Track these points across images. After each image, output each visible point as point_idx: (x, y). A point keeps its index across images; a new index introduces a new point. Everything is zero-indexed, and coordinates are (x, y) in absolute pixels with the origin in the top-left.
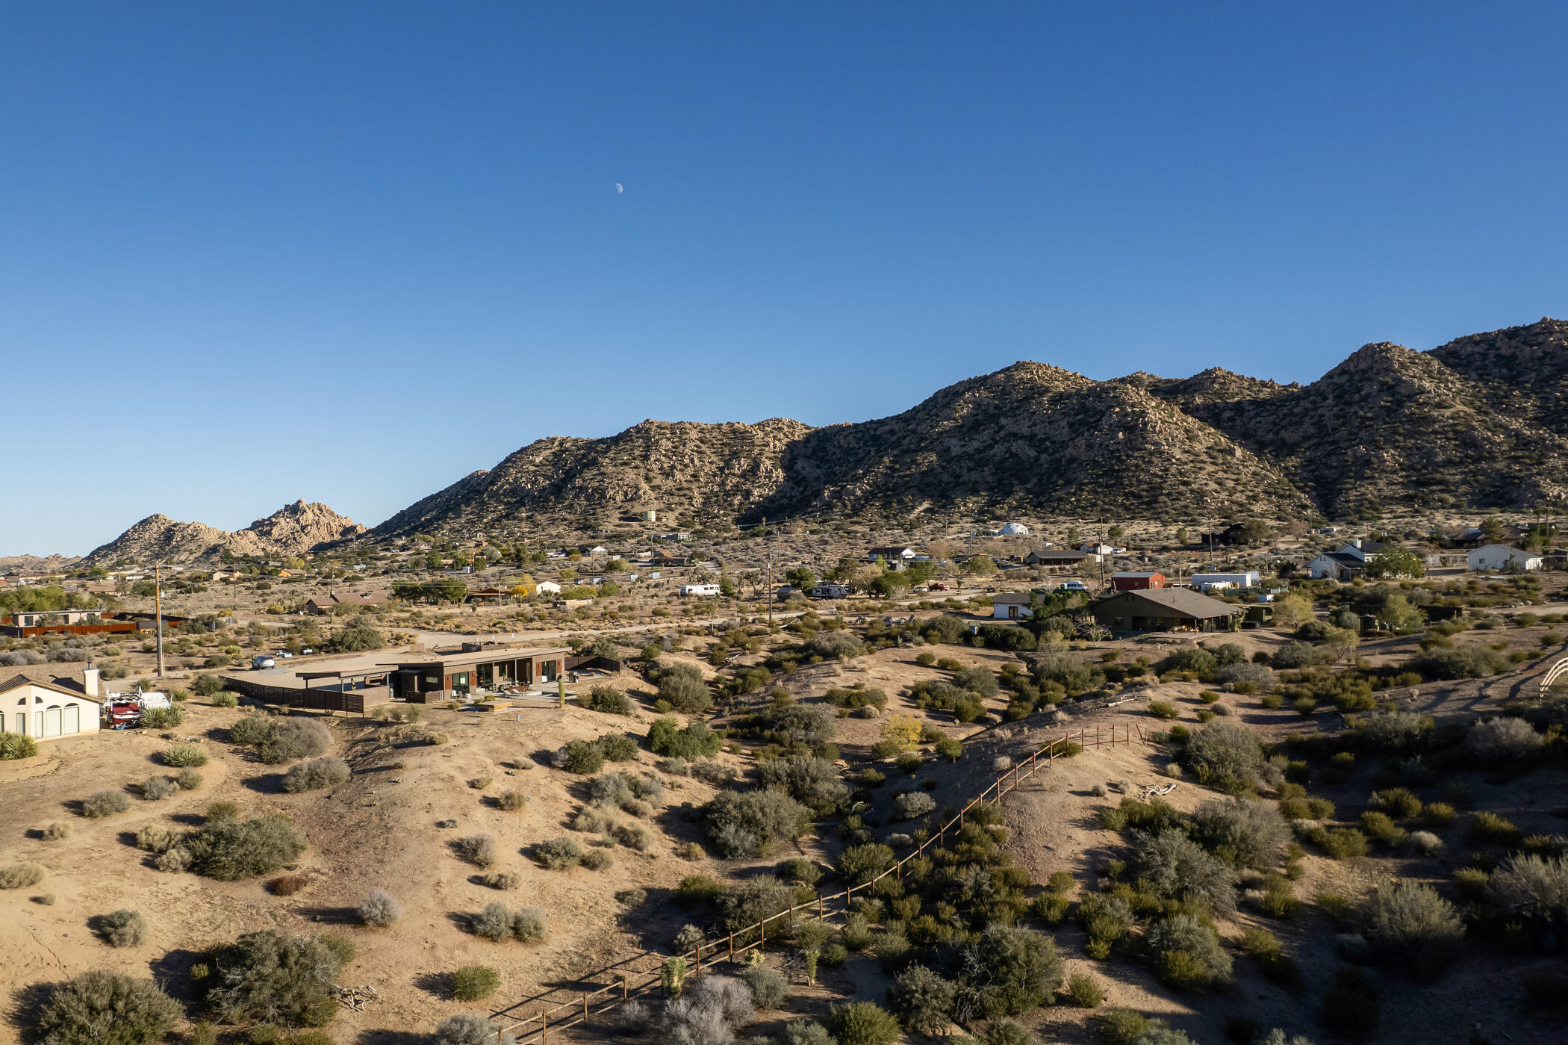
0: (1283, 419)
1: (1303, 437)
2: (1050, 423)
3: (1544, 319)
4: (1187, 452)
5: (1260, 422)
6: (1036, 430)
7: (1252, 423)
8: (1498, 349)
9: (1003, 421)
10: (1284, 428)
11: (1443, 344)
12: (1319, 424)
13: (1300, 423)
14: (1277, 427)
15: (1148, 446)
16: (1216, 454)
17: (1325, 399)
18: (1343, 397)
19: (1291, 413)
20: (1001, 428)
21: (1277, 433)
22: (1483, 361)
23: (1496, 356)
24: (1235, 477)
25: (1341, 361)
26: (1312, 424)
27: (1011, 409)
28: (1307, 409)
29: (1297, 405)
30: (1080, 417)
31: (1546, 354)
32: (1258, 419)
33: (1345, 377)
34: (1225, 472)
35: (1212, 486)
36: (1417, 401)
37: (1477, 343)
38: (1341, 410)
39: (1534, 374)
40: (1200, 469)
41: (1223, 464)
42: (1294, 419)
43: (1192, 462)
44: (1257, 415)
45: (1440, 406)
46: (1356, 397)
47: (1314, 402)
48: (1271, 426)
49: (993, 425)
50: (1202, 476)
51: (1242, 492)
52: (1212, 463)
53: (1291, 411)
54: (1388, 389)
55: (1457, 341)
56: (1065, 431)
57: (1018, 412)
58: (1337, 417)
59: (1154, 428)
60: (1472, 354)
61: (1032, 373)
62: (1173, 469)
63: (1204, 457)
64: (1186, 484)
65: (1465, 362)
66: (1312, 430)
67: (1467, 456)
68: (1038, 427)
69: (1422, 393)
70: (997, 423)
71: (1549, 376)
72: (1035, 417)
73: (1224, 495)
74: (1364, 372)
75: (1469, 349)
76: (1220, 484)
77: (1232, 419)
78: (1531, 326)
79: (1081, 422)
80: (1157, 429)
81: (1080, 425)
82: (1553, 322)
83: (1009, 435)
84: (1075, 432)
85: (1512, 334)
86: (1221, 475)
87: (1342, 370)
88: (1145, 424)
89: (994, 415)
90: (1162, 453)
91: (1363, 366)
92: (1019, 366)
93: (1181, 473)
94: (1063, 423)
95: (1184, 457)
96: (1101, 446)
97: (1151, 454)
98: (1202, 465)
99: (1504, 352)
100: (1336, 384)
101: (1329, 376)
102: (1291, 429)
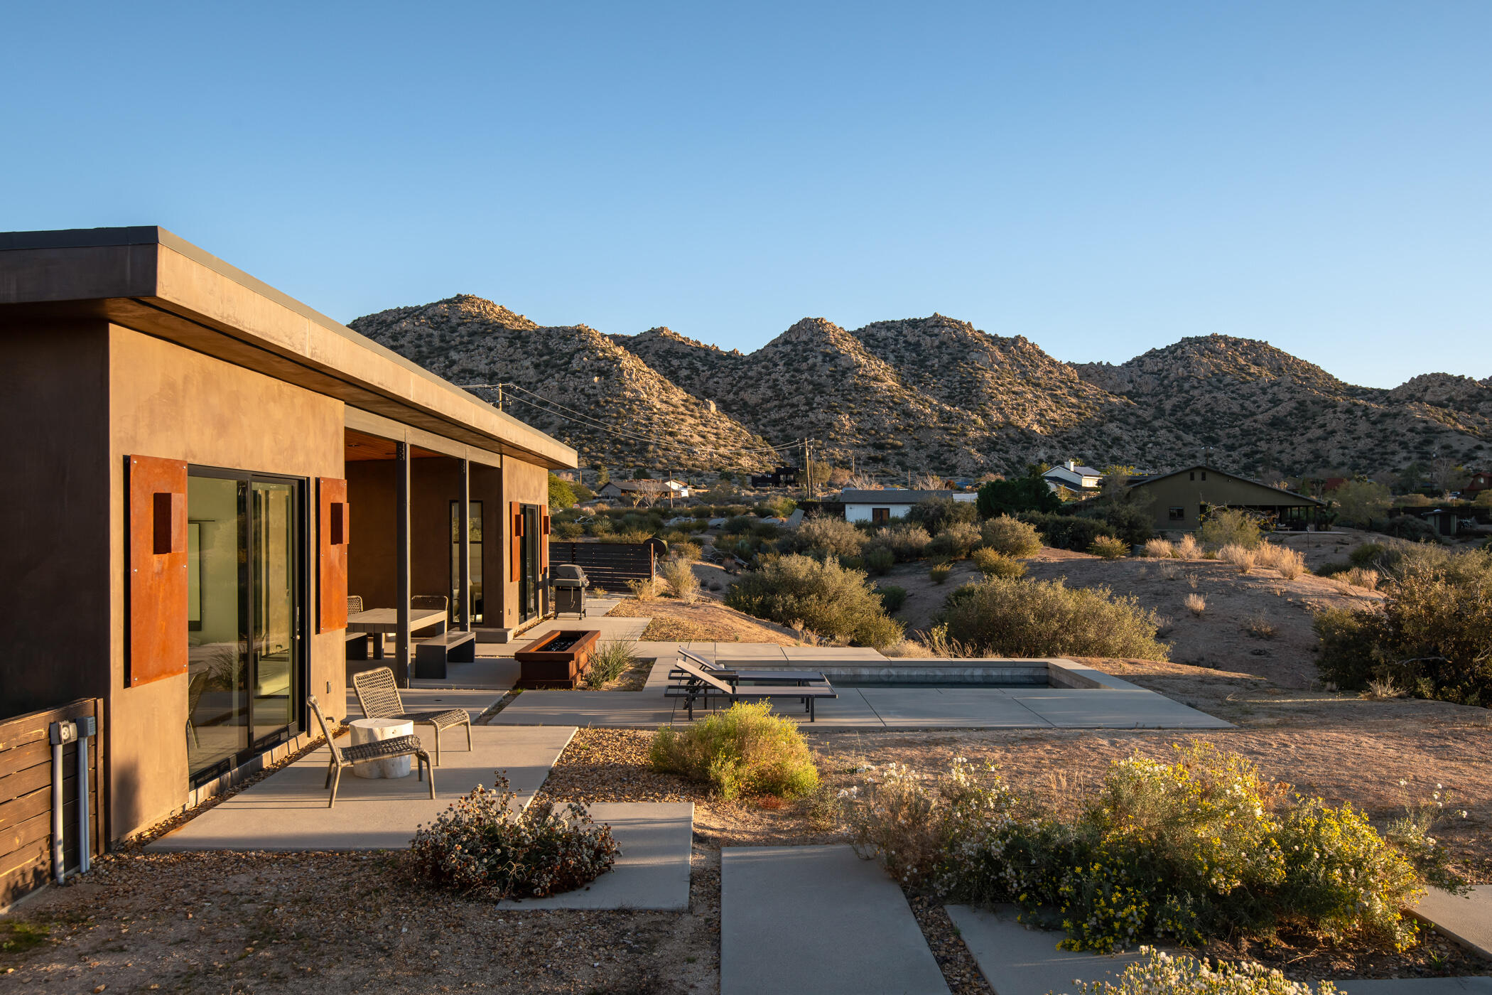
0: (739, 382)
1: (763, 399)
2: (511, 361)
3: (936, 314)
4: (666, 402)
5: (717, 383)
6: (496, 368)
7: (711, 382)
8: (905, 336)
9: (454, 355)
10: (741, 389)
11: (863, 326)
12: (774, 386)
13: (756, 386)
14: (735, 389)
15: (628, 394)
16: (692, 407)
17: (776, 365)
18: (791, 365)
19: (745, 376)
20: (453, 363)
21: (736, 394)
22: (896, 345)
23: (905, 342)
24: (715, 431)
25: (783, 332)
26: (769, 387)
27: (461, 343)
28: (760, 373)
29: (750, 369)
30: (545, 358)
31: (943, 343)
32: (715, 380)
33: (789, 347)
34: (705, 425)
35: (697, 439)
36: (857, 373)
37: (889, 329)
38: (793, 376)
39: (937, 360)
40: (682, 420)
41: (701, 417)
42: (751, 382)
43: (673, 413)
44: (712, 376)
45: (876, 379)
46: (804, 366)
47: (765, 367)
48: (729, 387)
49: (442, 359)
50: (685, 428)
51: (725, 446)
52: (691, 416)
53: (745, 373)
54: (831, 361)
55: (873, 325)
56: (532, 372)
57: (471, 347)
58: (790, 382)
59: (630, 375)
60: (886, 339)
61: (479, 307)
62: (656, 418)
63: (682, 409)
64: (671, 434)
65: (882, 344)
66: (770, 393)
67: (909, 426)
68: (498, 365)
69: (860, 366)
70: (447, 358)
71: (948, 363)
72: (492, 353)
73: (709, 449)
74: (806, 343)
75: (883, 333)
76: (703, 437)
77: (688, 377)
78: (926, 319)
79: (547, 364)
80: (634, 376)
81: (547, 366)
82: (943, 318)
83: (464, 371)
84: (542, 373)
85: (914, 323)
86: (701, 428)
87: (785, 339)
88: (621, 370)
89: (441, 348)
90: (642, 401)
91: (804, 338)
92: (460, 299)
93: (666, 424)
94: (527, 363)
95: (664, 407)
96: (575, 389)
97: (631, 401)
98: (682, 417)
99: (911, 339)
100: (781, 352)
101: (774, 344)
102: (750, 391)
